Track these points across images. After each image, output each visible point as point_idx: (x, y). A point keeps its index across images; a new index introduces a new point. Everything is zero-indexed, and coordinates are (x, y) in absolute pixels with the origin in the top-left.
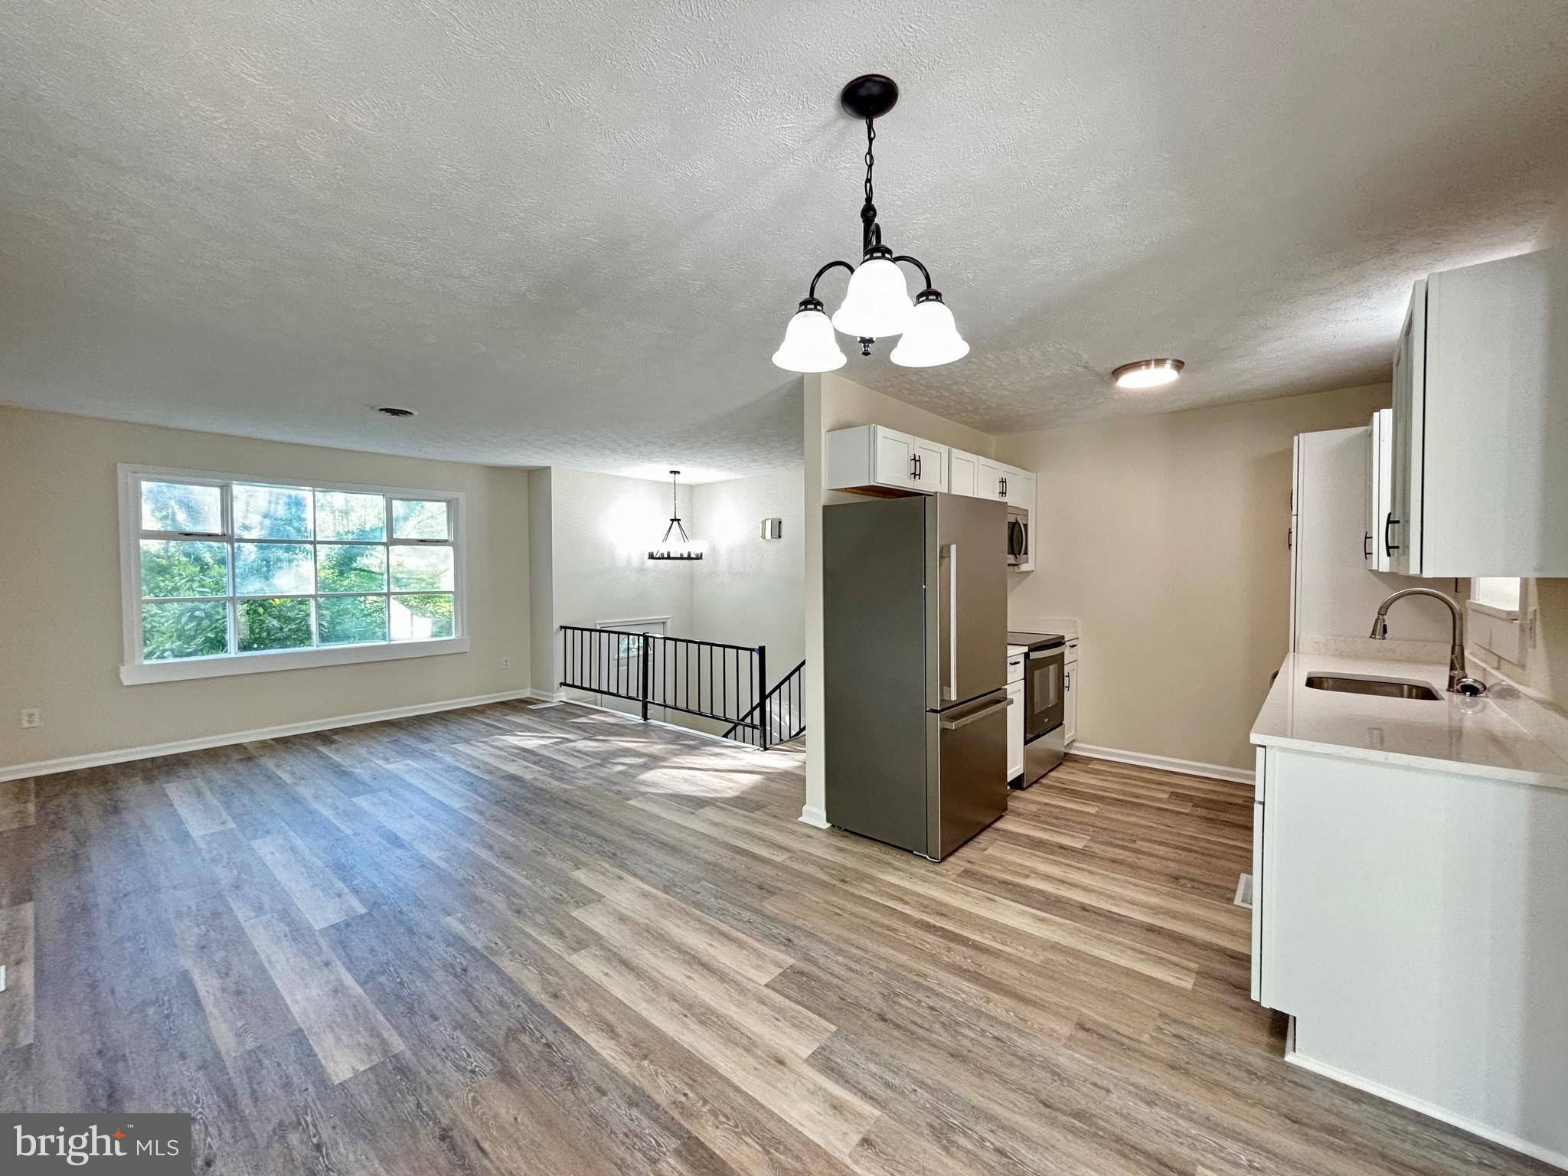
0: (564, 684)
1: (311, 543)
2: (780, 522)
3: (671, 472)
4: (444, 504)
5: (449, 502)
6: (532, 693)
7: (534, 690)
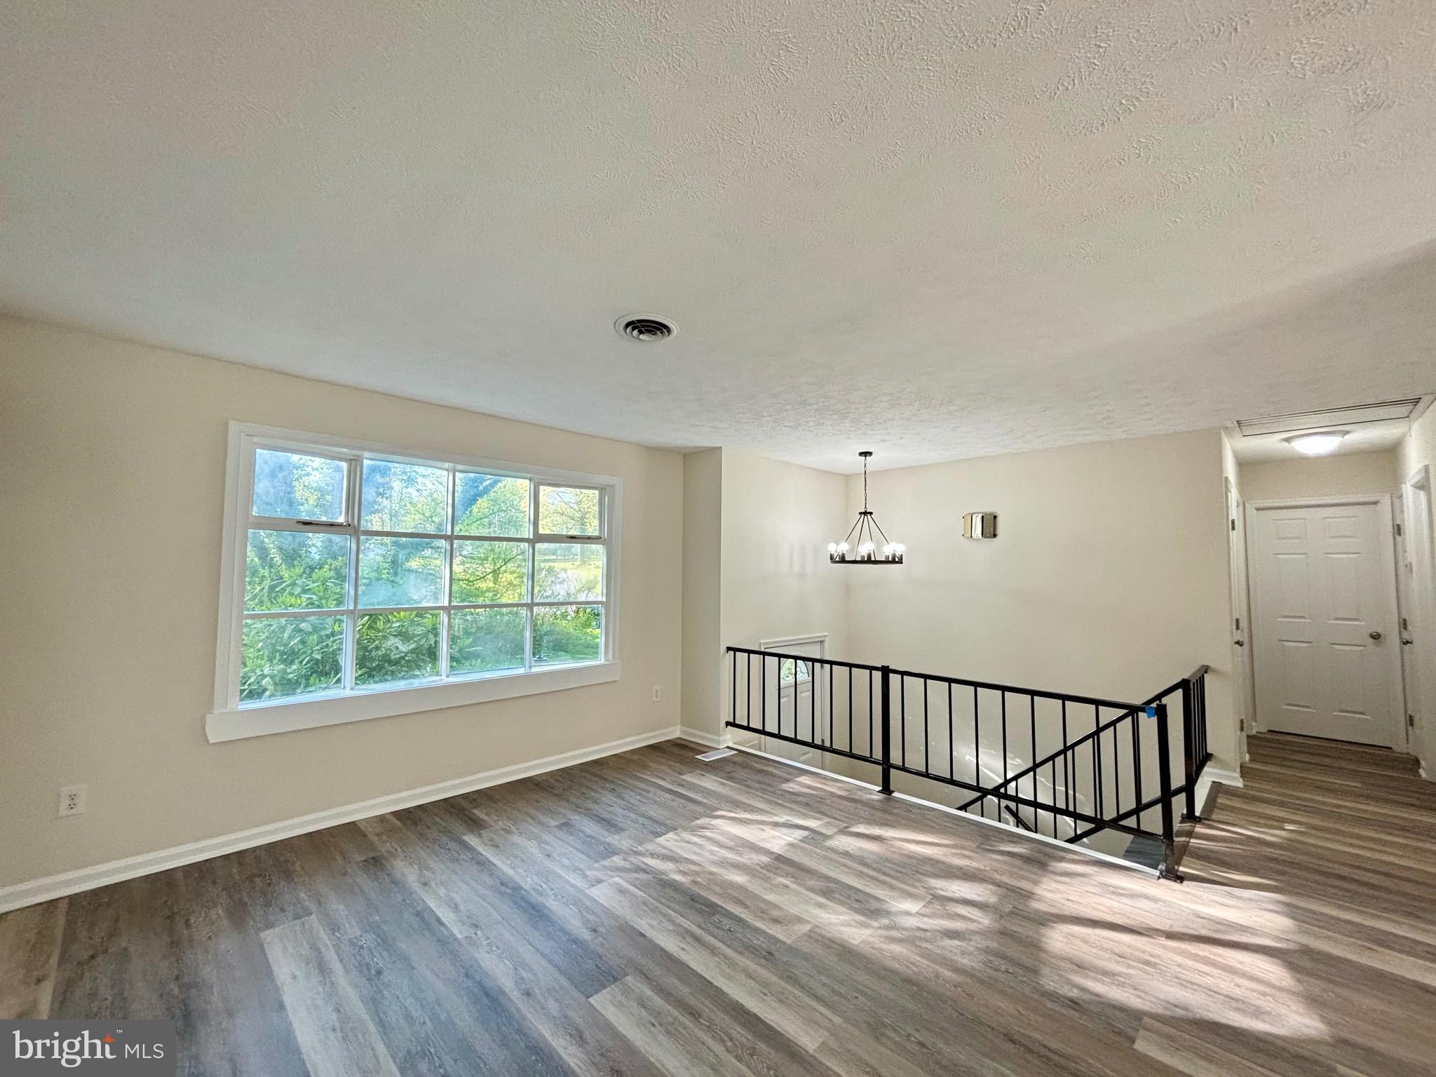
0: (734, 724)
1: (445, 537)
2: (995, 517)
3: (861, 454)
4: (597, 492)
5: (602, 490)
6: (682, 732)
7: (685, 729)
